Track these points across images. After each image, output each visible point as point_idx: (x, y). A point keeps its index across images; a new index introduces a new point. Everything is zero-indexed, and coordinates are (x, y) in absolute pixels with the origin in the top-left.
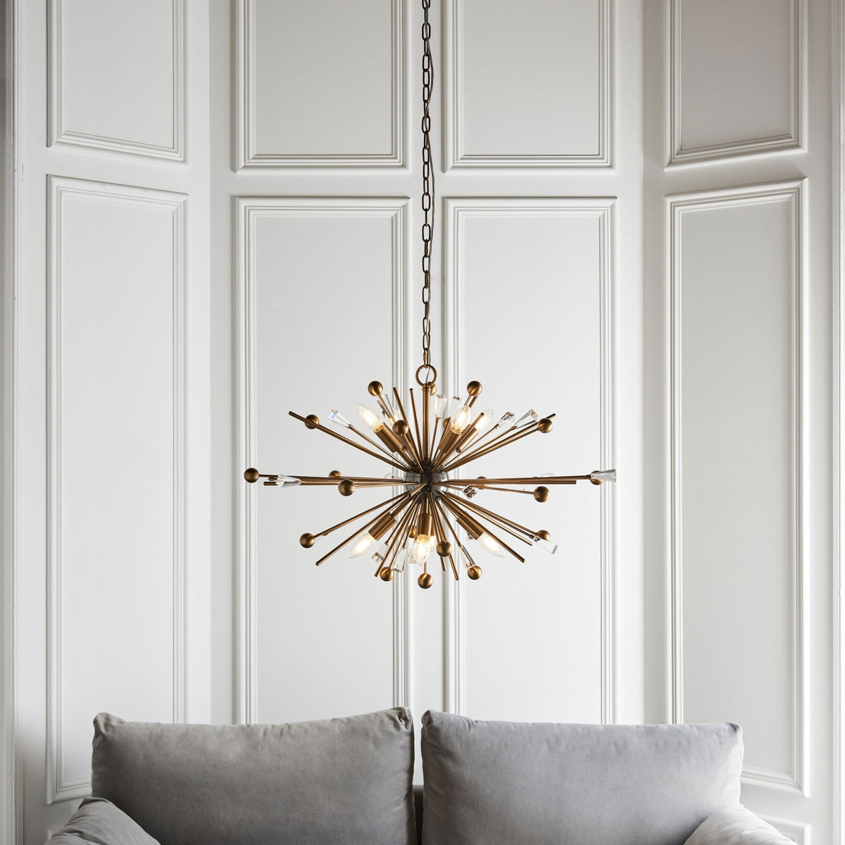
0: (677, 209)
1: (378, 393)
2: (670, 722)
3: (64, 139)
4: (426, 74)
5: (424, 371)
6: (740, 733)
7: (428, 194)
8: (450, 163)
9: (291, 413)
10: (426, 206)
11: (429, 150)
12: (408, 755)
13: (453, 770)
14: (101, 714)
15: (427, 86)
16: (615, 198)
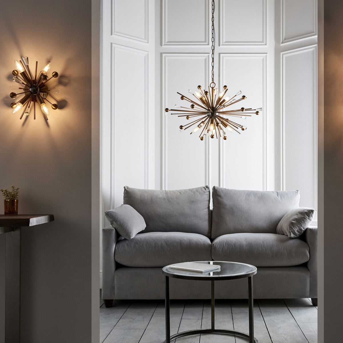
0: (284, 55)
1: (200, 89)
2: (282, 190)
3: (115, 33)
4: (213, 6)
5: (212, 84)
6: (299, 192)
7: (213, 38)
8: (221, 44)
9: (178, 93)
10: (213, 41)
11: (214, 26)
12: (209, 197)
13: (221, 200)
14: (126, 186)
15: (213, 9)
16: (267, 53)
